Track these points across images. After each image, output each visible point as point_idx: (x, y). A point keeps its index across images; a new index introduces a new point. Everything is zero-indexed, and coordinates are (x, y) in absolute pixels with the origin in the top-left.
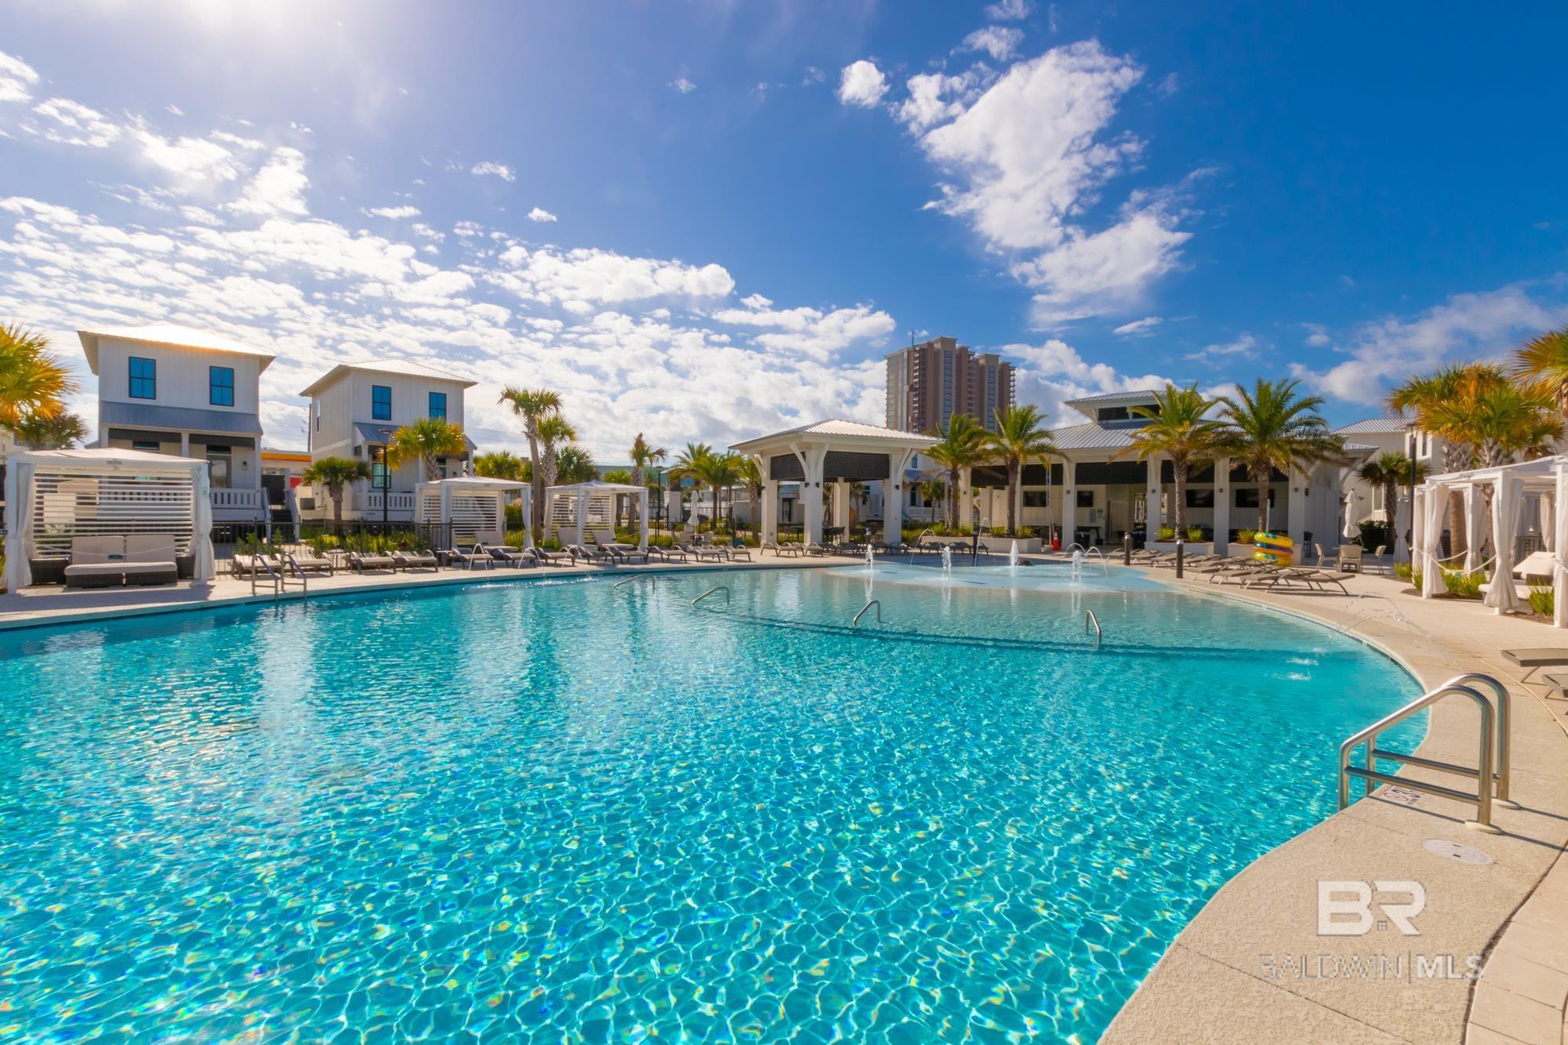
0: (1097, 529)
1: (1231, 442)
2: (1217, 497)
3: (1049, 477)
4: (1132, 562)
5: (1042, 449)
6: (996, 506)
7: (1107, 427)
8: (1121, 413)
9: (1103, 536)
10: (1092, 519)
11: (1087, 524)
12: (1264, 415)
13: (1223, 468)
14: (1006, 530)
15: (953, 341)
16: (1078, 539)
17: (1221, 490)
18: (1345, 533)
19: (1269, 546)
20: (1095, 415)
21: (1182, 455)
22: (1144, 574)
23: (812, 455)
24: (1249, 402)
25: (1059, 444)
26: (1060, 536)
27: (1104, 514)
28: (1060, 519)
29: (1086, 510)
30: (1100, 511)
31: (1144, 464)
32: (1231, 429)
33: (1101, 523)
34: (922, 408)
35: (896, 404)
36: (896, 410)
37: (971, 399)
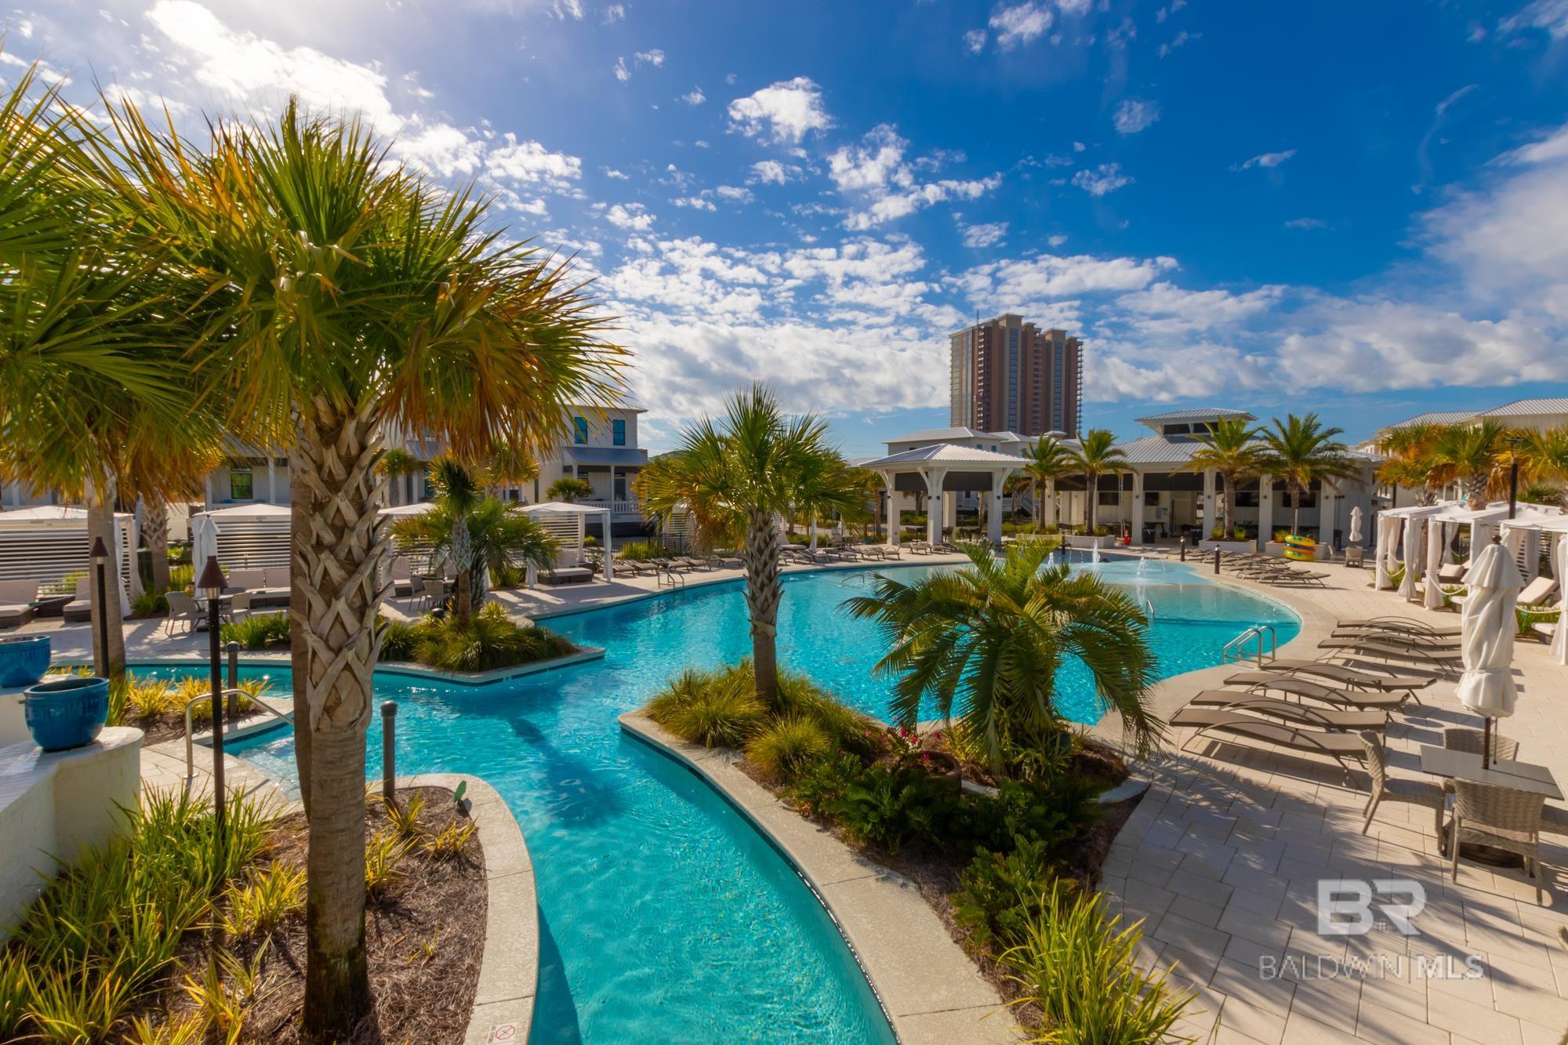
0: (1162, 524)
1: (1270, 463)
2: (1262, 502)
3: (1121, 486)
4: (1186, 557)
5: (1114, 465)
6: (1075, 507)
7: (1172, 441)
8: (1184, 428)
9: (1167, 529)
10: (1158, 516)
11: (1154, 520)
12: (1295, 443)
13: (1266, 482)
14: (1085, 529)
15: (1019, 318)
16: (1145, 535)
17: (1265, 497)
18: (1351, 538)
19: (1296, 546)
20: (1161, 430)
21: (1232, 472)
22: (1193, 569)
23: (934, 475)
24: (1284, 431)
25: (1129, 460)
26: (1130, 533)
27: (1169, 511)
28: (1130, 516)
29: (1153, 509)
30: (1166, 509)
31: (1201, 476)
32: (1268, 452)
33: (1166, 519)
34: (987, 387)
35: (961, 383)
36: (961, 390)
37: (1037, 376)
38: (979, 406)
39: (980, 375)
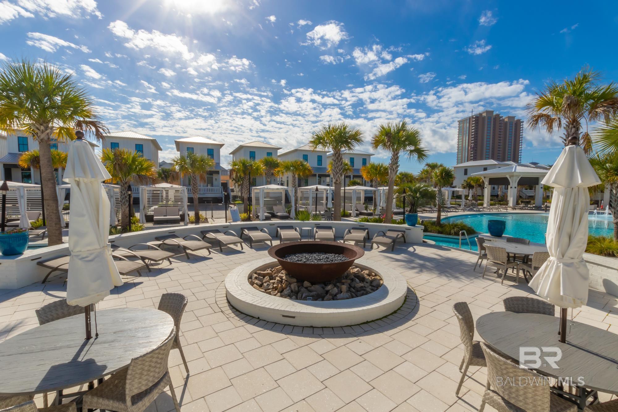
15: (492, 112)
34: (476, 143)
35: (463, 141)
36: (462, 144)
37: (500, 137)
38: (472, 151)
39: (472, 138)
